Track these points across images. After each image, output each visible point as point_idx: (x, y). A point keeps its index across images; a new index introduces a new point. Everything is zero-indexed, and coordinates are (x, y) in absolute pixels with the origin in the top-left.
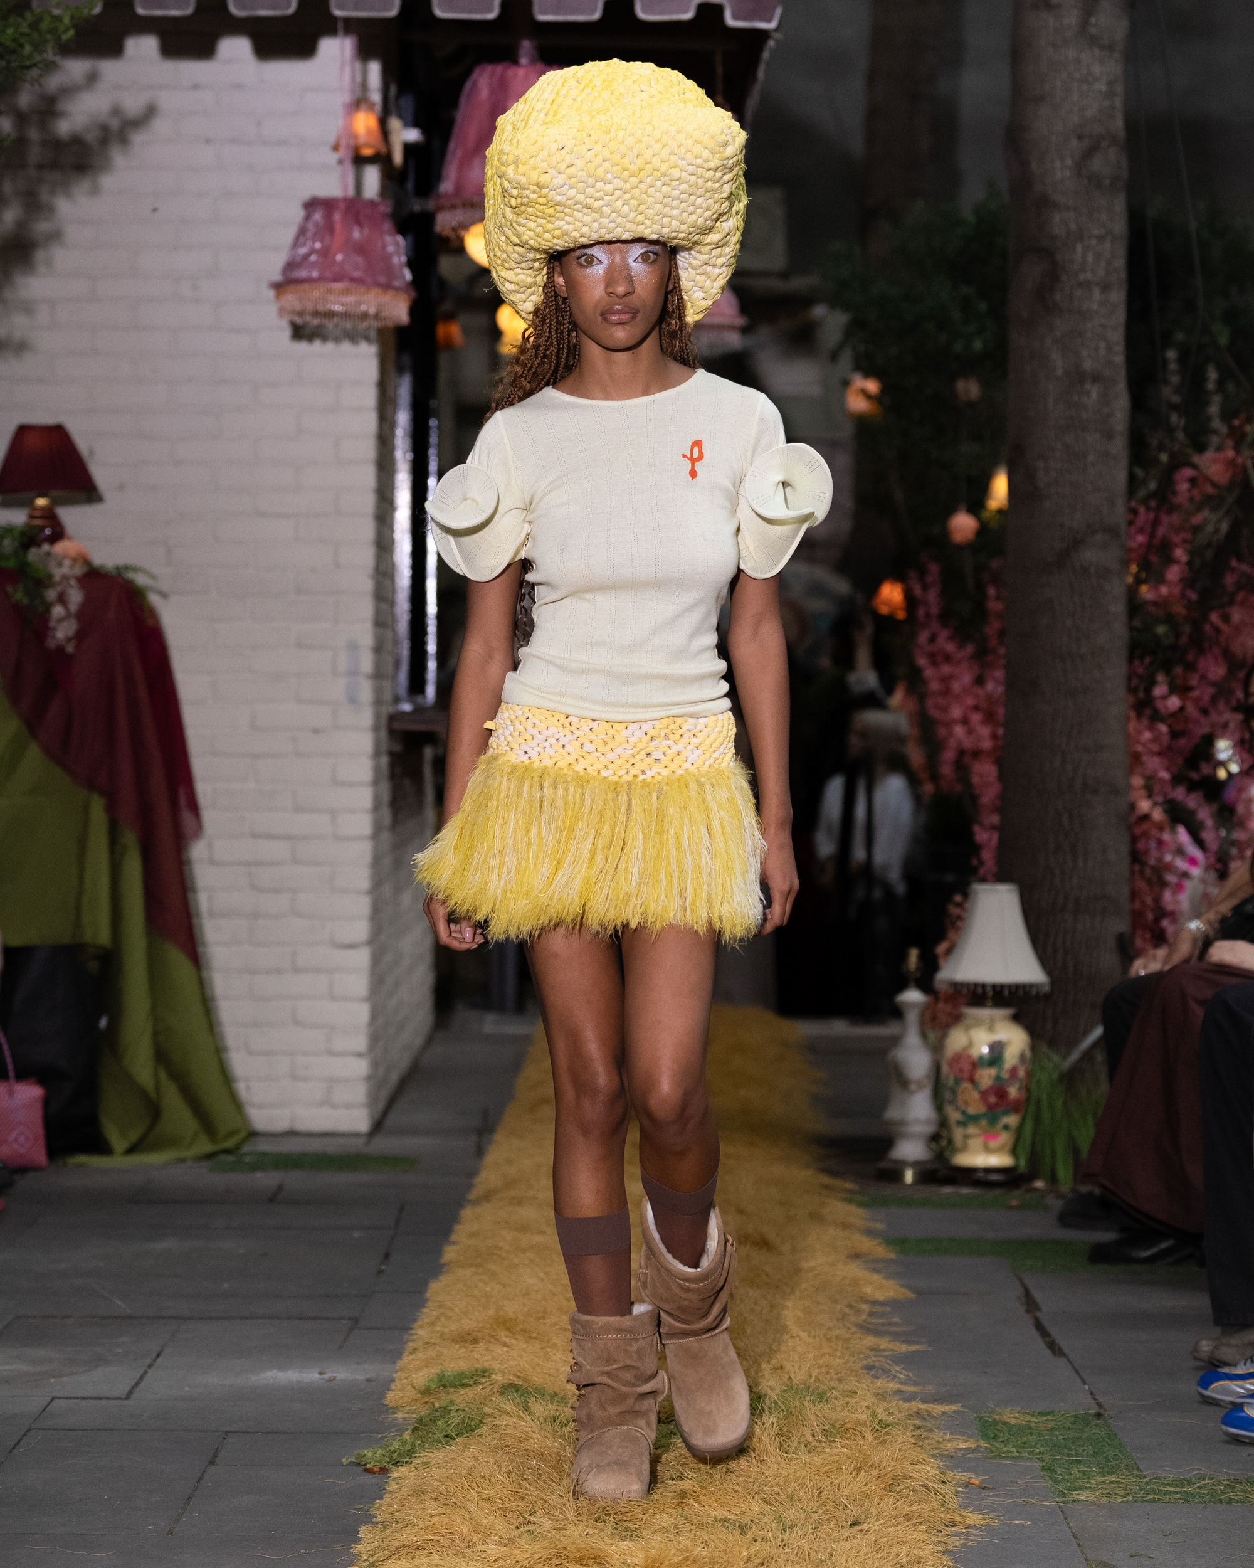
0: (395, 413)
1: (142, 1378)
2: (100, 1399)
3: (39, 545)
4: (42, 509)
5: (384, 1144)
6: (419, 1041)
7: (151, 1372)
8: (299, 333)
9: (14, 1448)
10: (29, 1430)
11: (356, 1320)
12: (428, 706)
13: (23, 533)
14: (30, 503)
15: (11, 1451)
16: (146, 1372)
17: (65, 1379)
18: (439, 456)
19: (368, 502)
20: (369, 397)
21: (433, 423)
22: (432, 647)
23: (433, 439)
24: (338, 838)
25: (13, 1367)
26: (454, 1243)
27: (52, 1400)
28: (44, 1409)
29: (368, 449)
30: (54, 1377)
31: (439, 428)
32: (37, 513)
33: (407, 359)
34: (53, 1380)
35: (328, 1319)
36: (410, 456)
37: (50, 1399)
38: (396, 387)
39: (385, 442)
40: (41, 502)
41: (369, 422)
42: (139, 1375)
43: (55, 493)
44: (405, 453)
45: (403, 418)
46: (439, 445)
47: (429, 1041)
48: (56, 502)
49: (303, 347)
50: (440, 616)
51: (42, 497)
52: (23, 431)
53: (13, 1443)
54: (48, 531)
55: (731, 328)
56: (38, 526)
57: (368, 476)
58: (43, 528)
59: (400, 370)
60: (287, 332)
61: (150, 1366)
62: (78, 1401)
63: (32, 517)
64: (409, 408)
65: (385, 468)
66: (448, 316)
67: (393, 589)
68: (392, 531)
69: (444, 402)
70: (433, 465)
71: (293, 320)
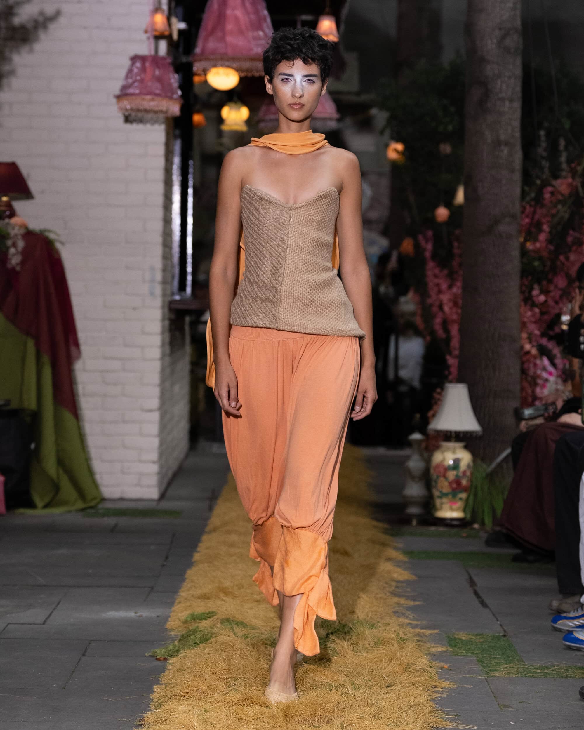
0: (173, 158)
1: (50, 615)
2: (31, 624)
3: (4, 219)
4: (6, 202)
5: (166, 505)
6: (182, 456)
7: (55, 612)
8: (127, 119)
11: (152, 588)
12: (188, 297)
16: (52, 612)
17: (14, 615)
18: (194, 178)
19: (160, 200)
20: (161, 150)
21: (191, 163)
22: (189, 269)
23: (191, 170)
24: (144, 359)
26: (199, 552)
28: (5, 628)
29: (160, 175)
31: (194, 165)
32: (2, 204)
33: (177, 132)
34: (8, 615)
35: (140, 587)
36: (180, 178)
37: (7, 624)
38: (174, 145)
39: (168, 171)
40: (5, 199)
41: (161, 162)
42: (49, 613)
43: (12, 194)
44: (177, 177)
45: (177, 160)
46: (194, 174)
47: (187, 456)
48: (12, 199)
49: (128, 126)
50: (194, 255)
51: (5, 196)
54: (8, 213)
55: (331, 119)
56: (3, 210)
57: (160, 188)
58: (5, 211)
59: (175, 137)
60: (121, 119)
61: (54, 609)
62: (19, 625)
64: (179, 156)
65: (168, 184)
66: (198, 112)
67: (171, 241)
68: (171, 214)
69: (196, 152)
70: (191, 183)
71: (127, 114)
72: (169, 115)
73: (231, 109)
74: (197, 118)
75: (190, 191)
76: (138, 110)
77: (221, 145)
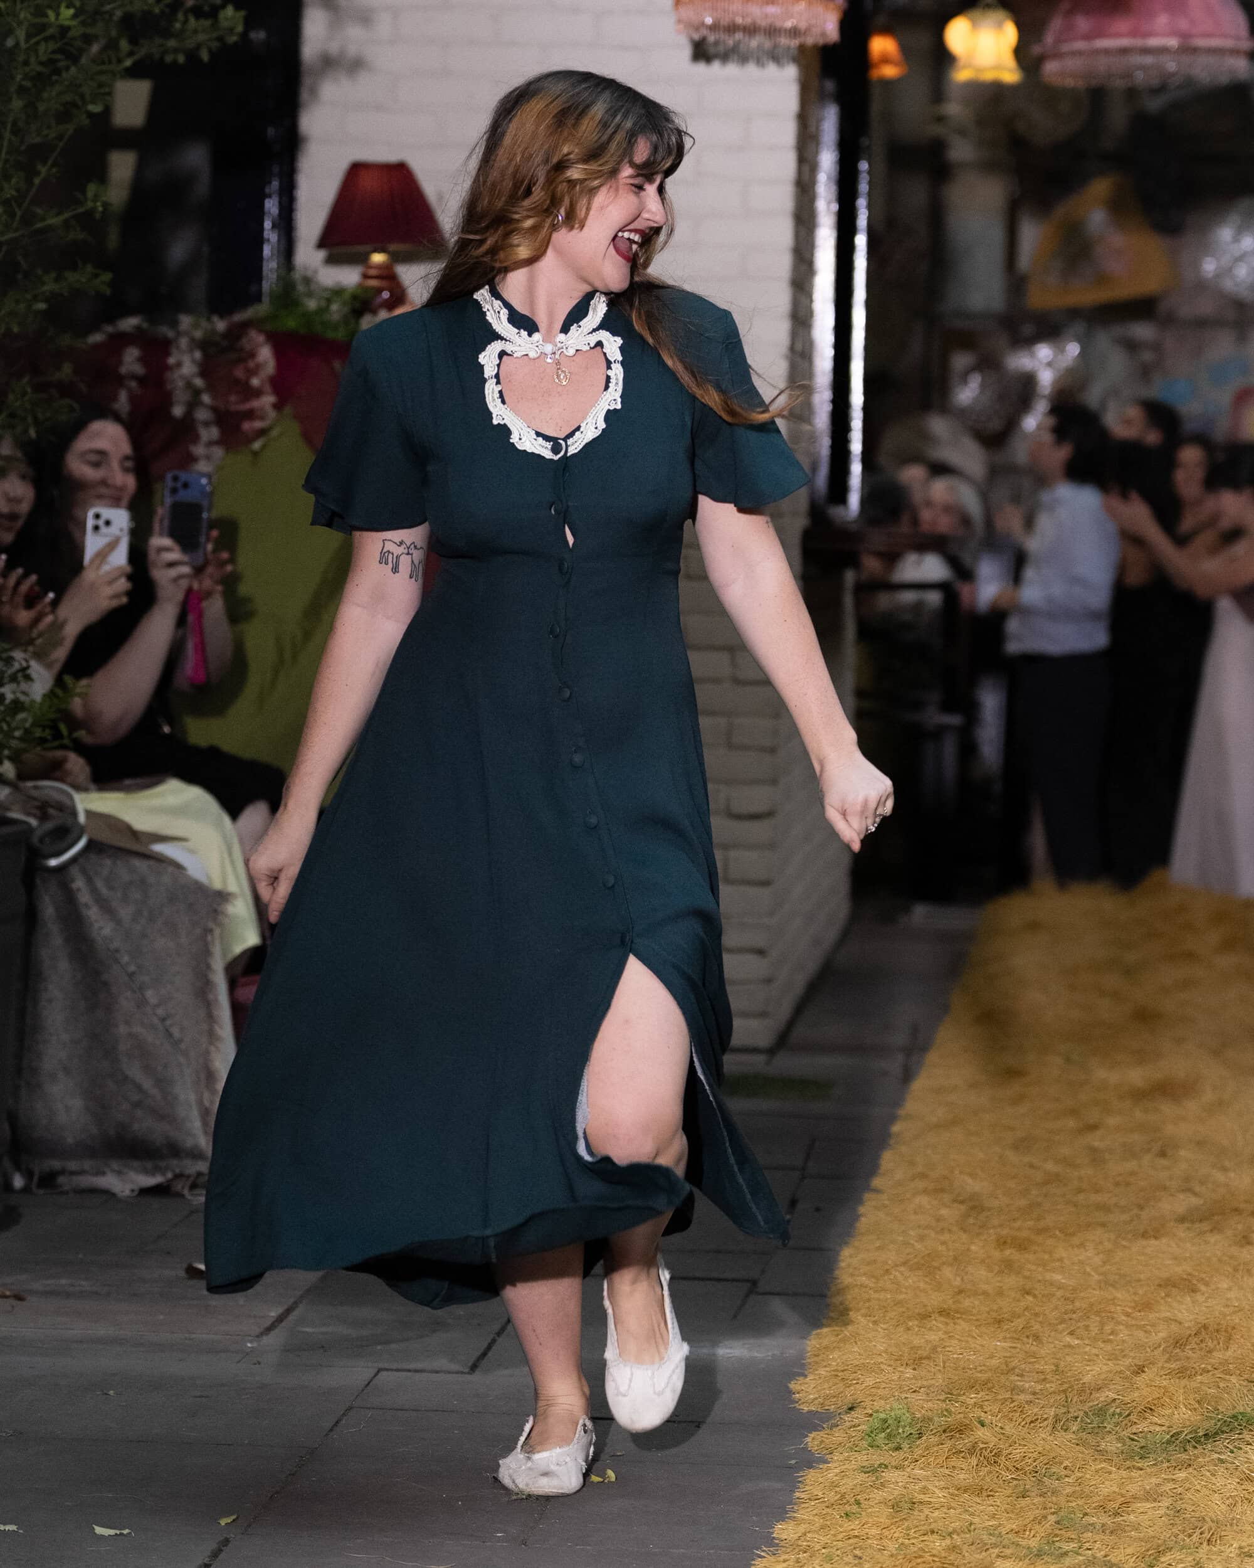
0: (817, 153)
1: (489, 1348)
2: (437, 1372)
3: (374, 312)
4: (379, 267)
5: (789, 1064)
6: (831, 936)
7: (500, 1340)
8: (701, 52)
9: (331, 1430)
10: (350, 1408)
11: (754, 1283)
12: (849, 519)
13: (354, 297)
14: (361, 259)
15: (327, 1435)
16: (494, 1341)
17: (393, 1346)
18: (870, 207)
19: (783, 264)
20: (788, 132)
21: (864, 166)
22: (856, 446)
23: (863, 187)
24: (737, 681)
25: (330, 1329)
26: (877, 1191)
27: (378, 1372)
28: (369, 1383)
29: (784, 197)
30: (380, 1343)
31: (869, 173)
32: (373, 272)
33: (830, 86)
34: (379, 1347)
35: (719, 1280)
36: (835, 207)
37: (376, 1370)
38: (819, 121)
39: (804, 189)
40: (378, 258)
41: (787, 164)
42: (485, 1345)
43: (393, 247)
44: (829, 203)
45: (827, 160)
46: (870, 195)
47: (846, 935)
48: (398, 258)
49: (701, 68)
50: (866, 408)
51: (379, 252)
52: (356, 169)
53: (330, 1425)
54: (386, 295)
55: (1234, 52)
56: (373, 288)
57: (783, 232)
58: (380, 291)
59: (823, 97)
60: (687, 51)
61: (499, 1334)
62: (409, 1374)
63: (365, 276)
64: (833, 148)
65: (804, 220)
66: (886, 31)
67: (809, 373)
68: (811, 300)
69: (876, 139)
70: (862, 221)
71: (696, 37)
72: (810, 41)
73: (975, 24)
74: (881, 45)
75: (861, 241)
76: (732, 28)
77: (940, 119)
